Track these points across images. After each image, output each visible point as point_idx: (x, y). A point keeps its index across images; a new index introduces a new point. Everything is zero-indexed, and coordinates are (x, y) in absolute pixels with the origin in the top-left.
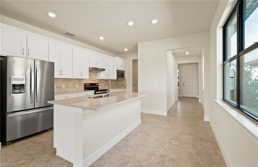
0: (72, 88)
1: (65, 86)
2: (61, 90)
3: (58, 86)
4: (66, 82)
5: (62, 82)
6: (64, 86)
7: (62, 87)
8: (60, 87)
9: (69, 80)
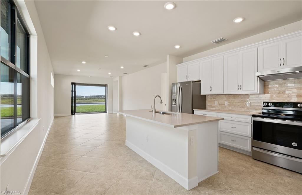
0: (239, 106)
1: (229, 104)
2: (223, 108)
3: (220, 103)
4: (229, 99)
5: (225, 98)
6: (226, 103)
7: (225, 105)
8: (222, 104)
9: (235, 96)
